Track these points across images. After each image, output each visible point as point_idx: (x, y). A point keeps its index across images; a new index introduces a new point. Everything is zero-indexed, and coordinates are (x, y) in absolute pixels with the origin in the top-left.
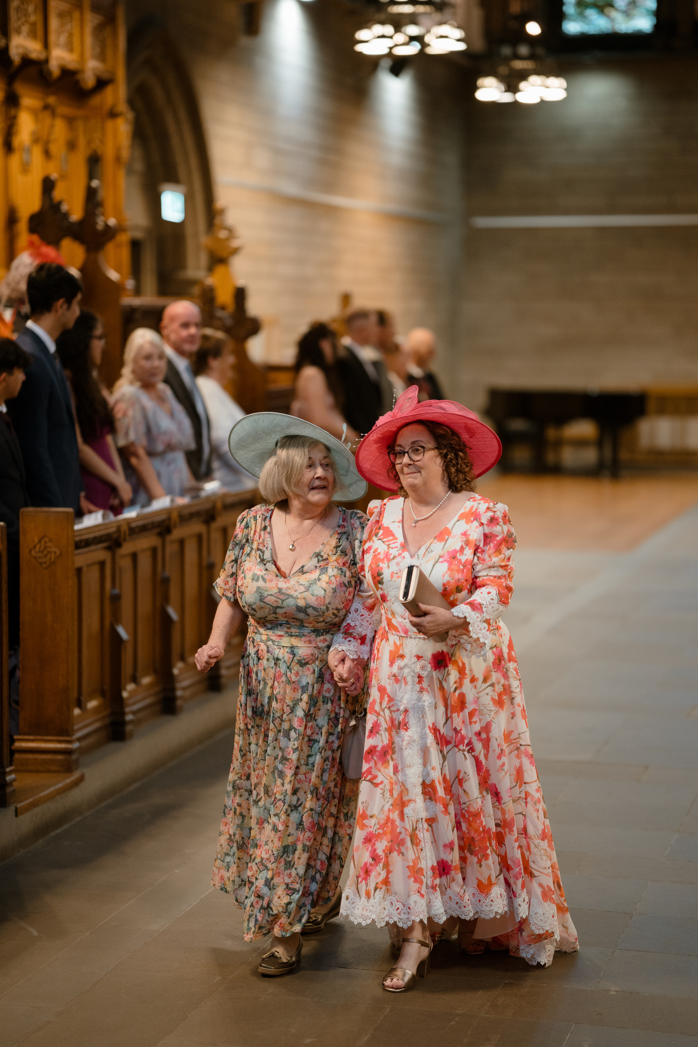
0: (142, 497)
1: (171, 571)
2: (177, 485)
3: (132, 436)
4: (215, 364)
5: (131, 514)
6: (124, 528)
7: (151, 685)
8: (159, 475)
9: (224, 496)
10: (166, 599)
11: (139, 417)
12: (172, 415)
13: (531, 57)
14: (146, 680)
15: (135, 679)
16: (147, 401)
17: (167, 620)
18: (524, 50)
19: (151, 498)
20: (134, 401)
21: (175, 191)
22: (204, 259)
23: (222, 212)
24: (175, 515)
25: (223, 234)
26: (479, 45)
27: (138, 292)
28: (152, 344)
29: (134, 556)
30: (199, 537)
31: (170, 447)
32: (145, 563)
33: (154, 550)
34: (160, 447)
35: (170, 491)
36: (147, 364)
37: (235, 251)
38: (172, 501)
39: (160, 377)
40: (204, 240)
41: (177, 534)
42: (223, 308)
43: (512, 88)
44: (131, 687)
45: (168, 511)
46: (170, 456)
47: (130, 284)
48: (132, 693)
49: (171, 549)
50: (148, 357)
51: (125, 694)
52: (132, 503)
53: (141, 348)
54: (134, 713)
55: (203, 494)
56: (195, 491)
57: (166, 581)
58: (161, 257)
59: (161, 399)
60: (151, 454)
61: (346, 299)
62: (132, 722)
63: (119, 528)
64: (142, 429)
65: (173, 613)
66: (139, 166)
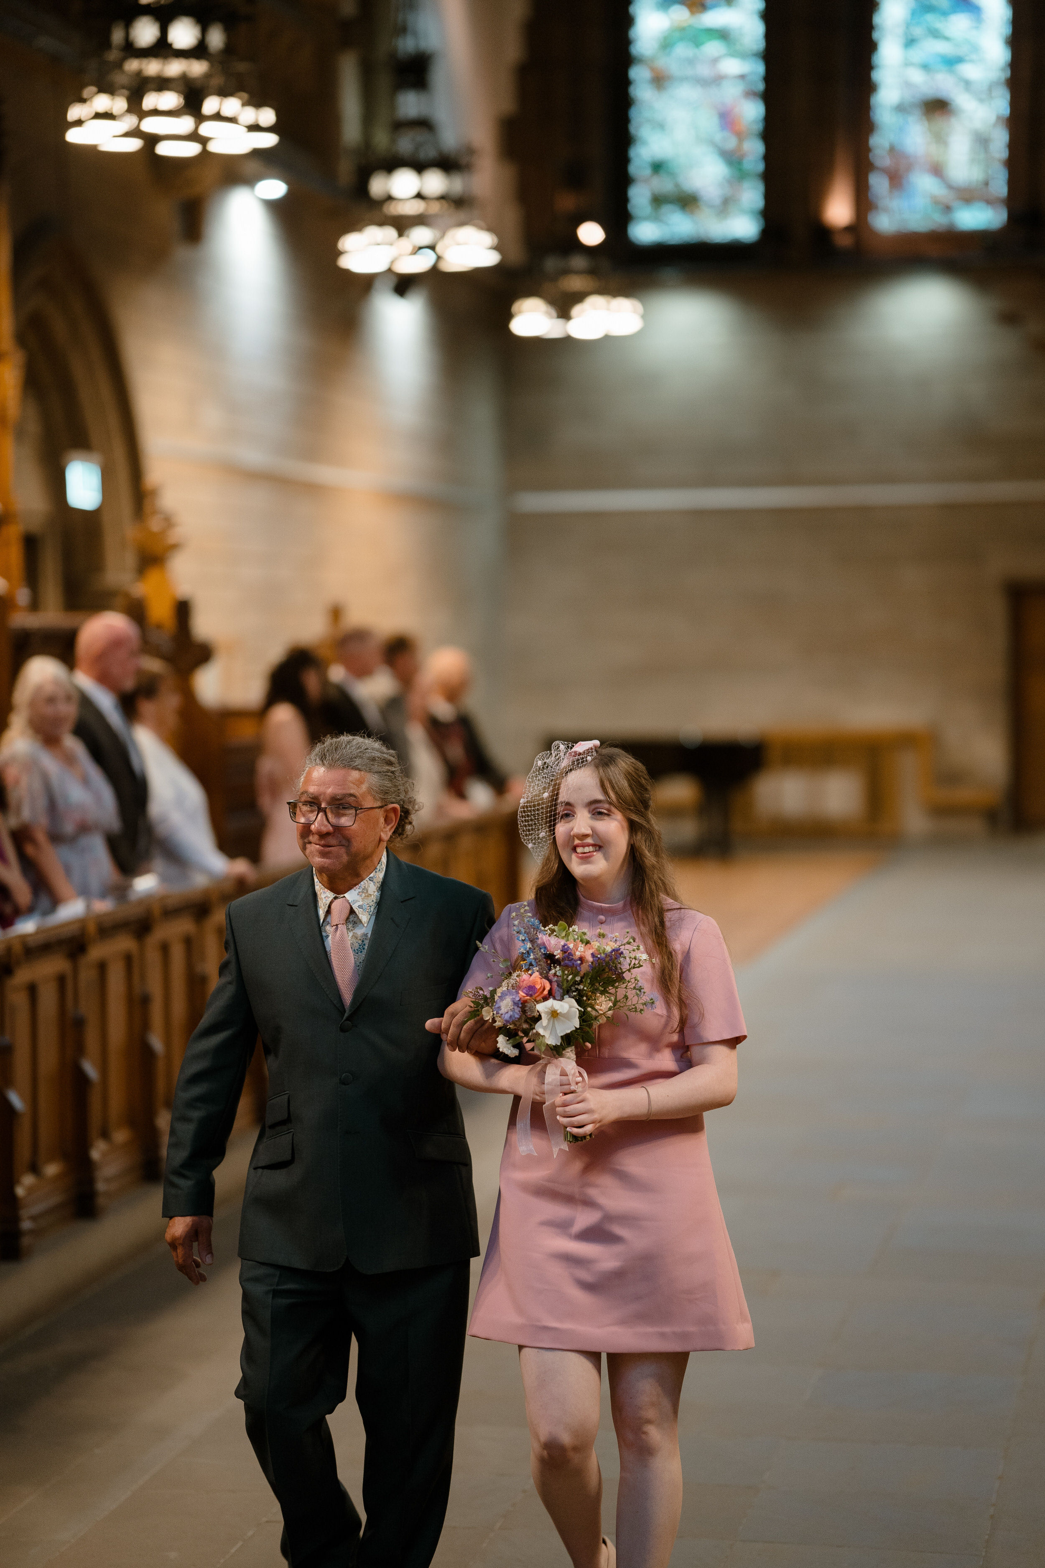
0: (44, 902)
1: (88, 1008)
2: (95, 884)
3: (26, 814)
4: (147, 708)
5: (27, 927)
6: (18, 948)
7: (58, 1177)
8: (68, 870)
9: (163, 898)
10: (80, 1049)
11: (37, 785)
12: (85, 781)
13: (592, 272)
14: (52, 1169)
15: (34, 1168)
16: (49, 763)
17: (81, 1081)
18: (579, 262)
19: (55, 902)
20: (31, 765)
21: (86, 461)
22: (130, 560)
23: (154, 493)
24: (92, 928)
25: (155, 524)
26: (517, 256)
27: (35, 605)
28: (56, 682)
29: (32, 990)
30: (128, 959)
31: (84, 829)
32: (48, 999)
33: (61, 980)
34: (69, 828)
35: (84, 892)
36: (49, 710)
37: (175, 547)
38: (88, 907)
39: (68, 726)
40: (130, 532)
41: (96, 952)
42: (159, 626)
43: (564, 313)
44: (28, 1180)
45: (82, 922)
46: (84, 841)
47: (23, 596)
48: (30, 1190)
49: (87, 975)
50: (51, 700)
51: (20, 1191)
52: (30, 911)
53: (39, 689)
54: (33, 1218)
55: (133, 897)
56: (120, 892)
57: (79, 1024)
58: (68, 556)
59: (69, 760)
60: (56, 838)
61: (336, 613)
62: (32, 1232)
63: (9, 949)
64: (42, 803)
65: (90, 1069)
66: (33, 427)
